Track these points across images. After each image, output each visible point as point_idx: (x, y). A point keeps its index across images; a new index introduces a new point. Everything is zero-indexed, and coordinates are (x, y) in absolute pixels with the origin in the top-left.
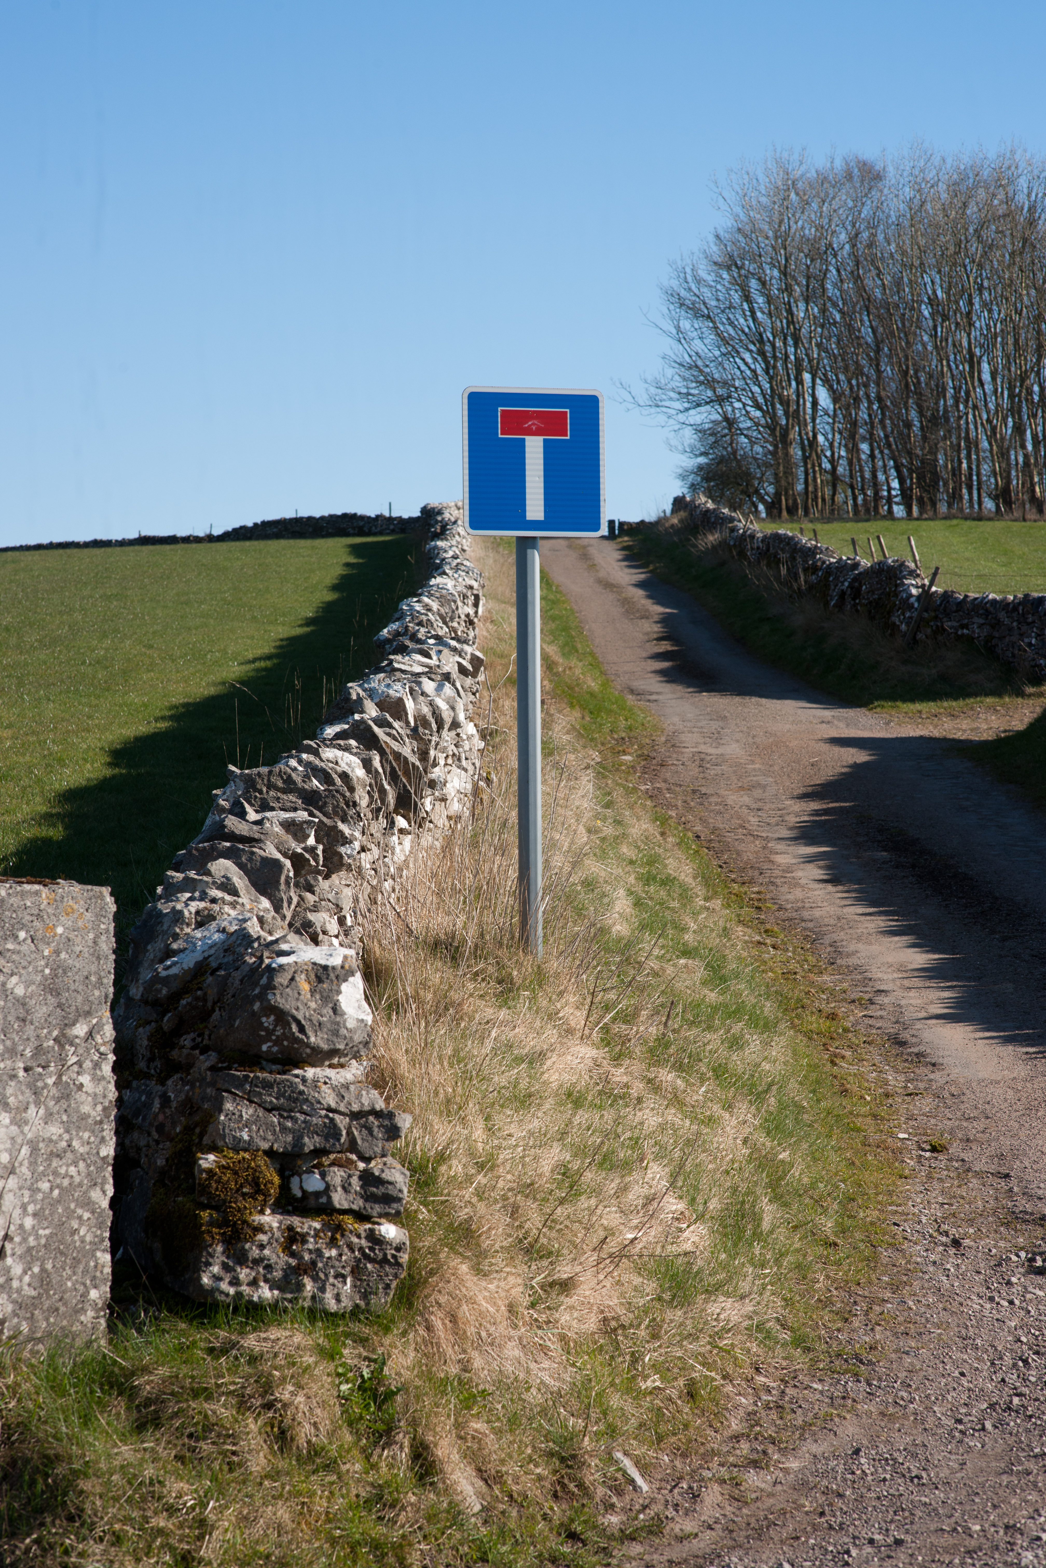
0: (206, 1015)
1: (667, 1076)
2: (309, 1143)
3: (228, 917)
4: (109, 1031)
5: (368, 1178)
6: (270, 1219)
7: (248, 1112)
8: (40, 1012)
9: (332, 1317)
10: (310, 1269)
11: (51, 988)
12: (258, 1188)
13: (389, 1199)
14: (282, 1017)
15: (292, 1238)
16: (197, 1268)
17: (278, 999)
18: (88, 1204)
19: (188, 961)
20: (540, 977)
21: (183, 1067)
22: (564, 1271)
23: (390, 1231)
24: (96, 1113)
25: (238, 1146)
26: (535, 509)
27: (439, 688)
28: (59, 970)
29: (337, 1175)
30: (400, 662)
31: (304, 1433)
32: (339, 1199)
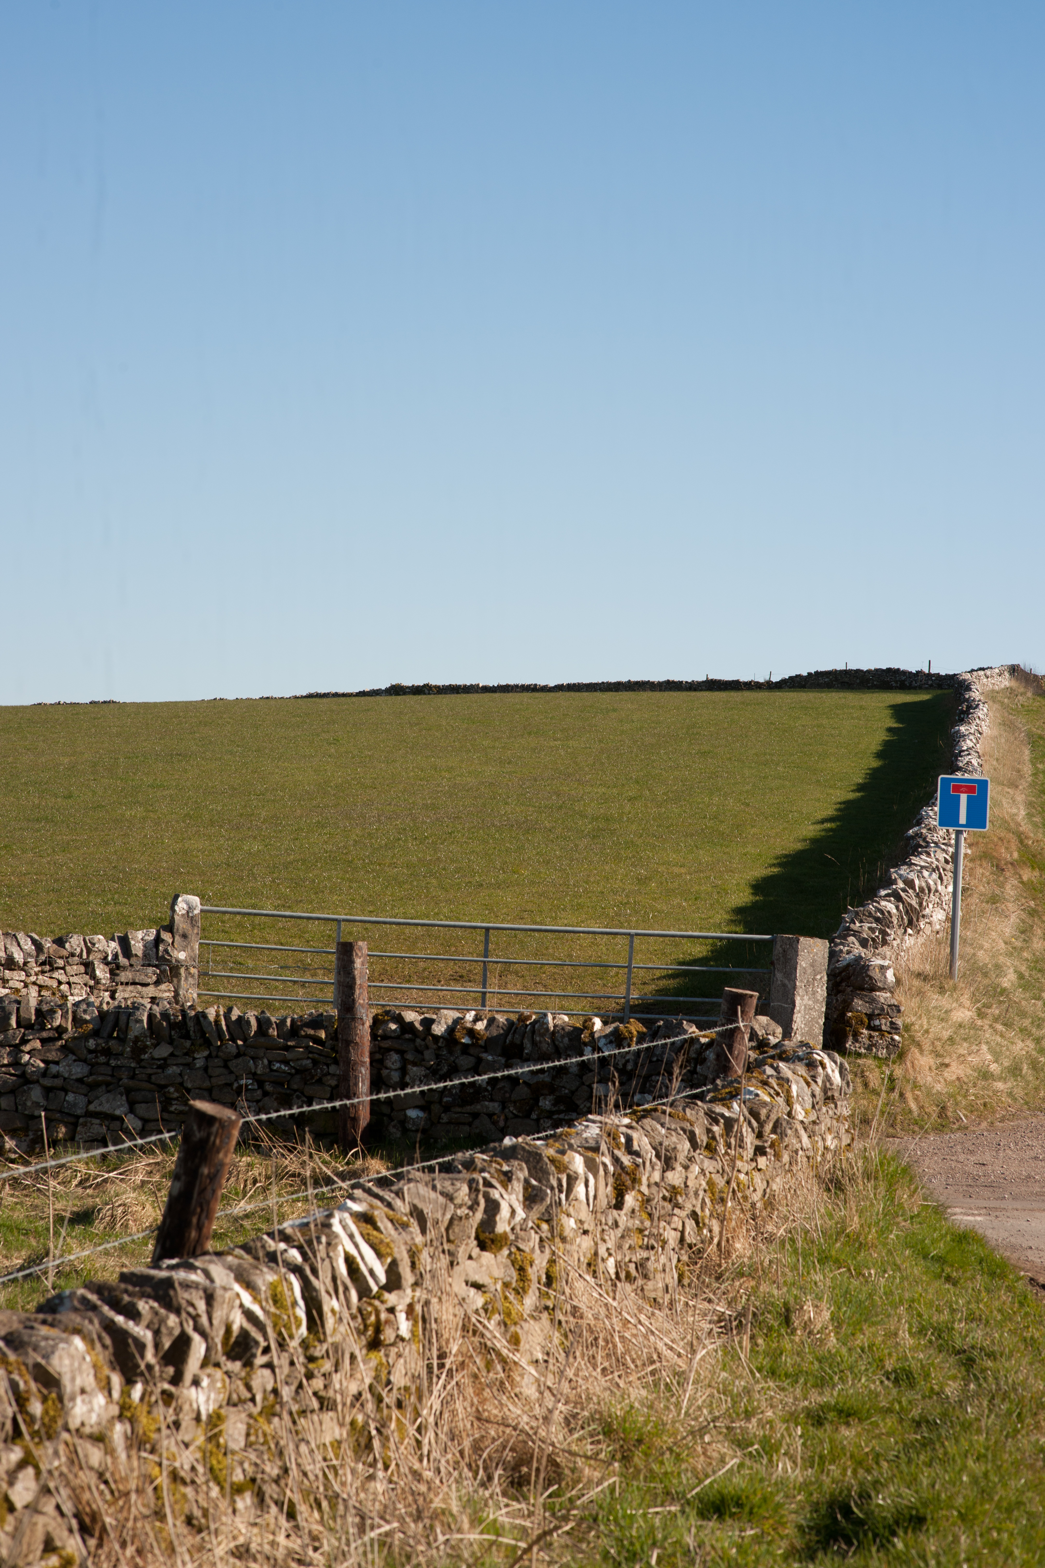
0: (849, 978)
1: (1000, 1027)
2: (876, 1012)
3: (856, 952)
4: (826, 978)
5: (891, 1023)
6: (865, 1031)
7: (860, 1002)
8: (809, 971)
9: (880, 1059)
10: (875, 1045)
11: (812, 965)
12: (862, 1023)
13: (897, 1029)
14: (871, 978)
15: (871, 1037)
16: (845, 1042)
17: (870, 973)
18: (818, 1023)
19: (845, 963)
20: (955, 988)
21: (843, 992)
22: (947, 1061)
23: (897, 1037)
24: (821, 999)
25: (857, 1011)
26: (963, 820)
27: (930, 875)
28: (814, 961)
29: (883, 1021)
30: (915, 860)
31: (871, 1085)
32: (884, 1027)
